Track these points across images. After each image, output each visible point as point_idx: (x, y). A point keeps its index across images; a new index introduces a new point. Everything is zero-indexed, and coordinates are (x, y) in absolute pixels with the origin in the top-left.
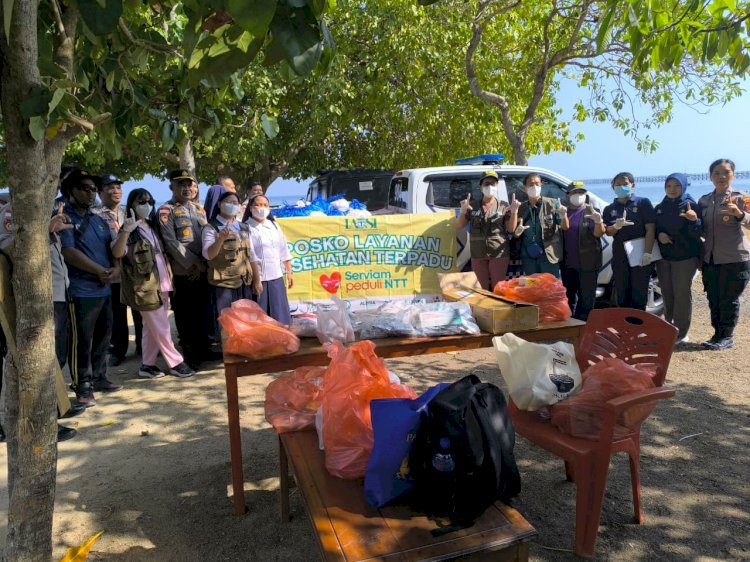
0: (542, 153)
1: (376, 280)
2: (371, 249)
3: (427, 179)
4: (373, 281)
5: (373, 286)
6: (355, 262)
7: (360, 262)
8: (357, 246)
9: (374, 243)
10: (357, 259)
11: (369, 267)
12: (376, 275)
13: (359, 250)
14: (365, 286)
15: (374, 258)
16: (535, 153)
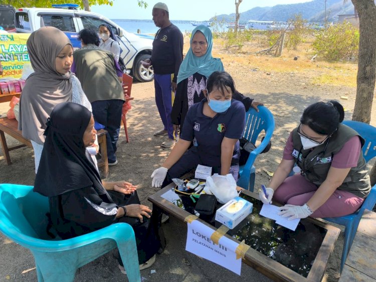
0: (98, 4)
1: (19, 70)
2: (13, 52)
3: (39, 14)
4: (17, 70)
5: (18, 73)
6: (5, 60)
7: (7, 60)
8: (4, 51)
9: (14, 49)
10: (5, 58)
11: (13, 62)
12: (19, 67)
13: (6, 53)
14: (13, 73)
15: (15, 57)
16: (94, 4)
